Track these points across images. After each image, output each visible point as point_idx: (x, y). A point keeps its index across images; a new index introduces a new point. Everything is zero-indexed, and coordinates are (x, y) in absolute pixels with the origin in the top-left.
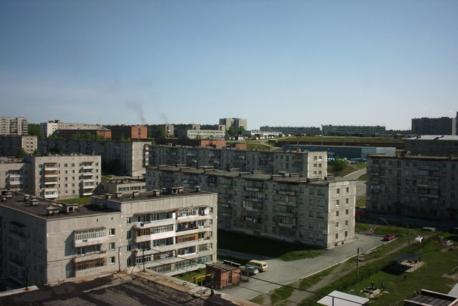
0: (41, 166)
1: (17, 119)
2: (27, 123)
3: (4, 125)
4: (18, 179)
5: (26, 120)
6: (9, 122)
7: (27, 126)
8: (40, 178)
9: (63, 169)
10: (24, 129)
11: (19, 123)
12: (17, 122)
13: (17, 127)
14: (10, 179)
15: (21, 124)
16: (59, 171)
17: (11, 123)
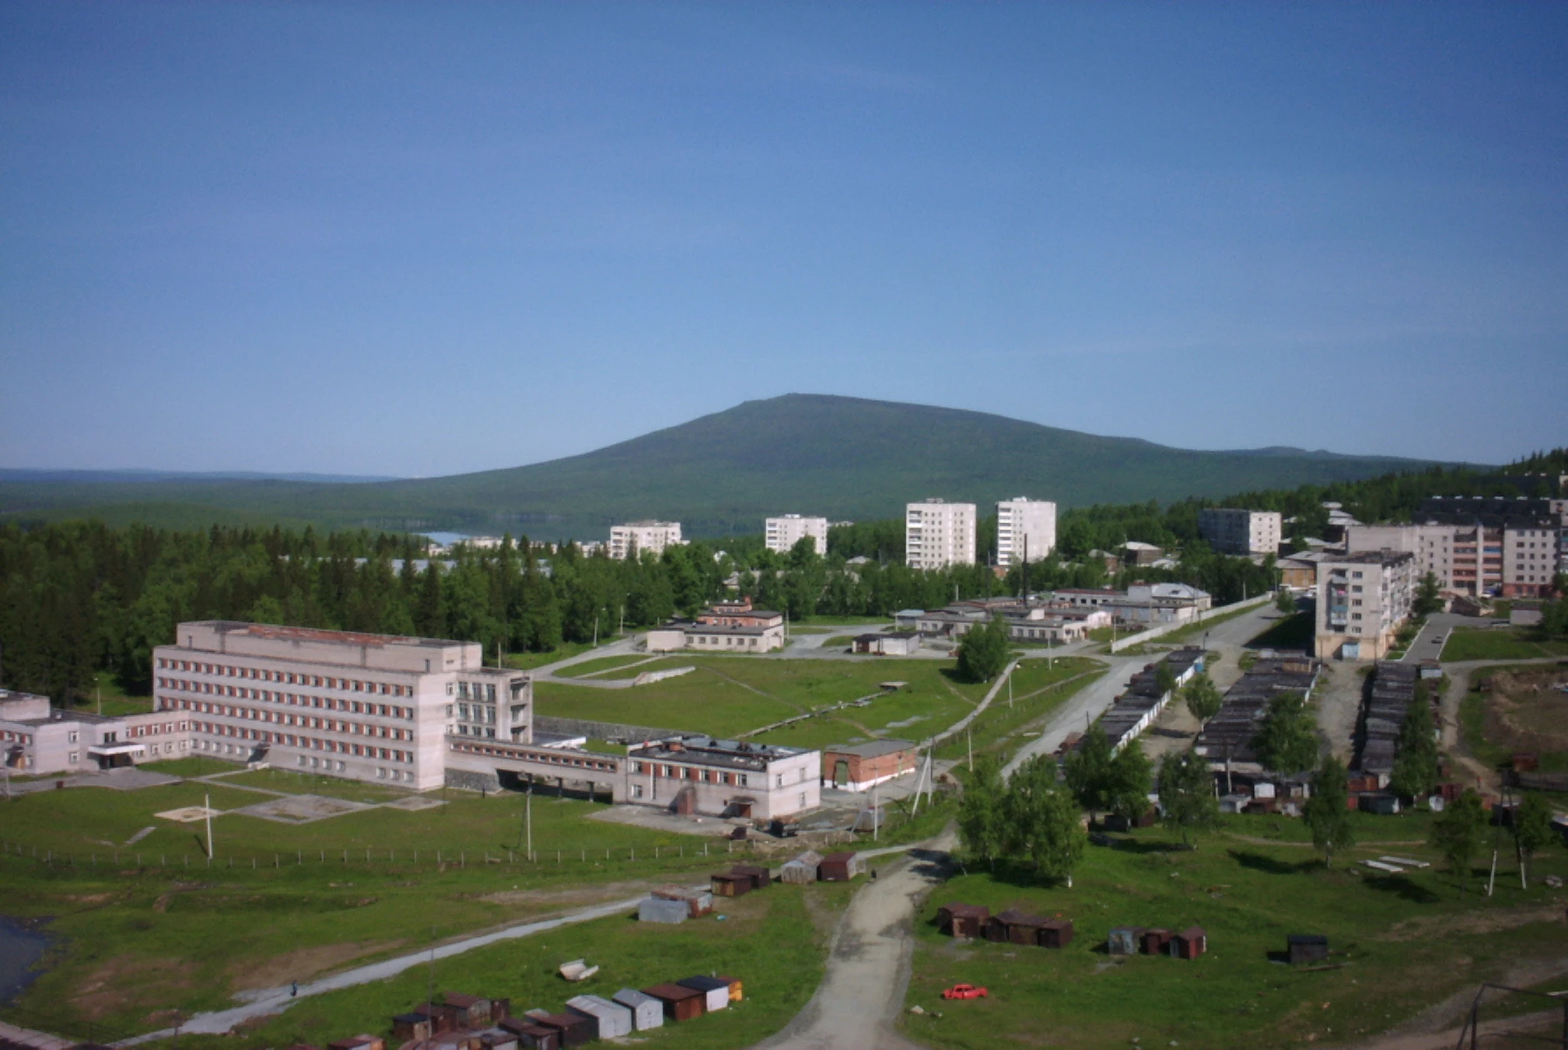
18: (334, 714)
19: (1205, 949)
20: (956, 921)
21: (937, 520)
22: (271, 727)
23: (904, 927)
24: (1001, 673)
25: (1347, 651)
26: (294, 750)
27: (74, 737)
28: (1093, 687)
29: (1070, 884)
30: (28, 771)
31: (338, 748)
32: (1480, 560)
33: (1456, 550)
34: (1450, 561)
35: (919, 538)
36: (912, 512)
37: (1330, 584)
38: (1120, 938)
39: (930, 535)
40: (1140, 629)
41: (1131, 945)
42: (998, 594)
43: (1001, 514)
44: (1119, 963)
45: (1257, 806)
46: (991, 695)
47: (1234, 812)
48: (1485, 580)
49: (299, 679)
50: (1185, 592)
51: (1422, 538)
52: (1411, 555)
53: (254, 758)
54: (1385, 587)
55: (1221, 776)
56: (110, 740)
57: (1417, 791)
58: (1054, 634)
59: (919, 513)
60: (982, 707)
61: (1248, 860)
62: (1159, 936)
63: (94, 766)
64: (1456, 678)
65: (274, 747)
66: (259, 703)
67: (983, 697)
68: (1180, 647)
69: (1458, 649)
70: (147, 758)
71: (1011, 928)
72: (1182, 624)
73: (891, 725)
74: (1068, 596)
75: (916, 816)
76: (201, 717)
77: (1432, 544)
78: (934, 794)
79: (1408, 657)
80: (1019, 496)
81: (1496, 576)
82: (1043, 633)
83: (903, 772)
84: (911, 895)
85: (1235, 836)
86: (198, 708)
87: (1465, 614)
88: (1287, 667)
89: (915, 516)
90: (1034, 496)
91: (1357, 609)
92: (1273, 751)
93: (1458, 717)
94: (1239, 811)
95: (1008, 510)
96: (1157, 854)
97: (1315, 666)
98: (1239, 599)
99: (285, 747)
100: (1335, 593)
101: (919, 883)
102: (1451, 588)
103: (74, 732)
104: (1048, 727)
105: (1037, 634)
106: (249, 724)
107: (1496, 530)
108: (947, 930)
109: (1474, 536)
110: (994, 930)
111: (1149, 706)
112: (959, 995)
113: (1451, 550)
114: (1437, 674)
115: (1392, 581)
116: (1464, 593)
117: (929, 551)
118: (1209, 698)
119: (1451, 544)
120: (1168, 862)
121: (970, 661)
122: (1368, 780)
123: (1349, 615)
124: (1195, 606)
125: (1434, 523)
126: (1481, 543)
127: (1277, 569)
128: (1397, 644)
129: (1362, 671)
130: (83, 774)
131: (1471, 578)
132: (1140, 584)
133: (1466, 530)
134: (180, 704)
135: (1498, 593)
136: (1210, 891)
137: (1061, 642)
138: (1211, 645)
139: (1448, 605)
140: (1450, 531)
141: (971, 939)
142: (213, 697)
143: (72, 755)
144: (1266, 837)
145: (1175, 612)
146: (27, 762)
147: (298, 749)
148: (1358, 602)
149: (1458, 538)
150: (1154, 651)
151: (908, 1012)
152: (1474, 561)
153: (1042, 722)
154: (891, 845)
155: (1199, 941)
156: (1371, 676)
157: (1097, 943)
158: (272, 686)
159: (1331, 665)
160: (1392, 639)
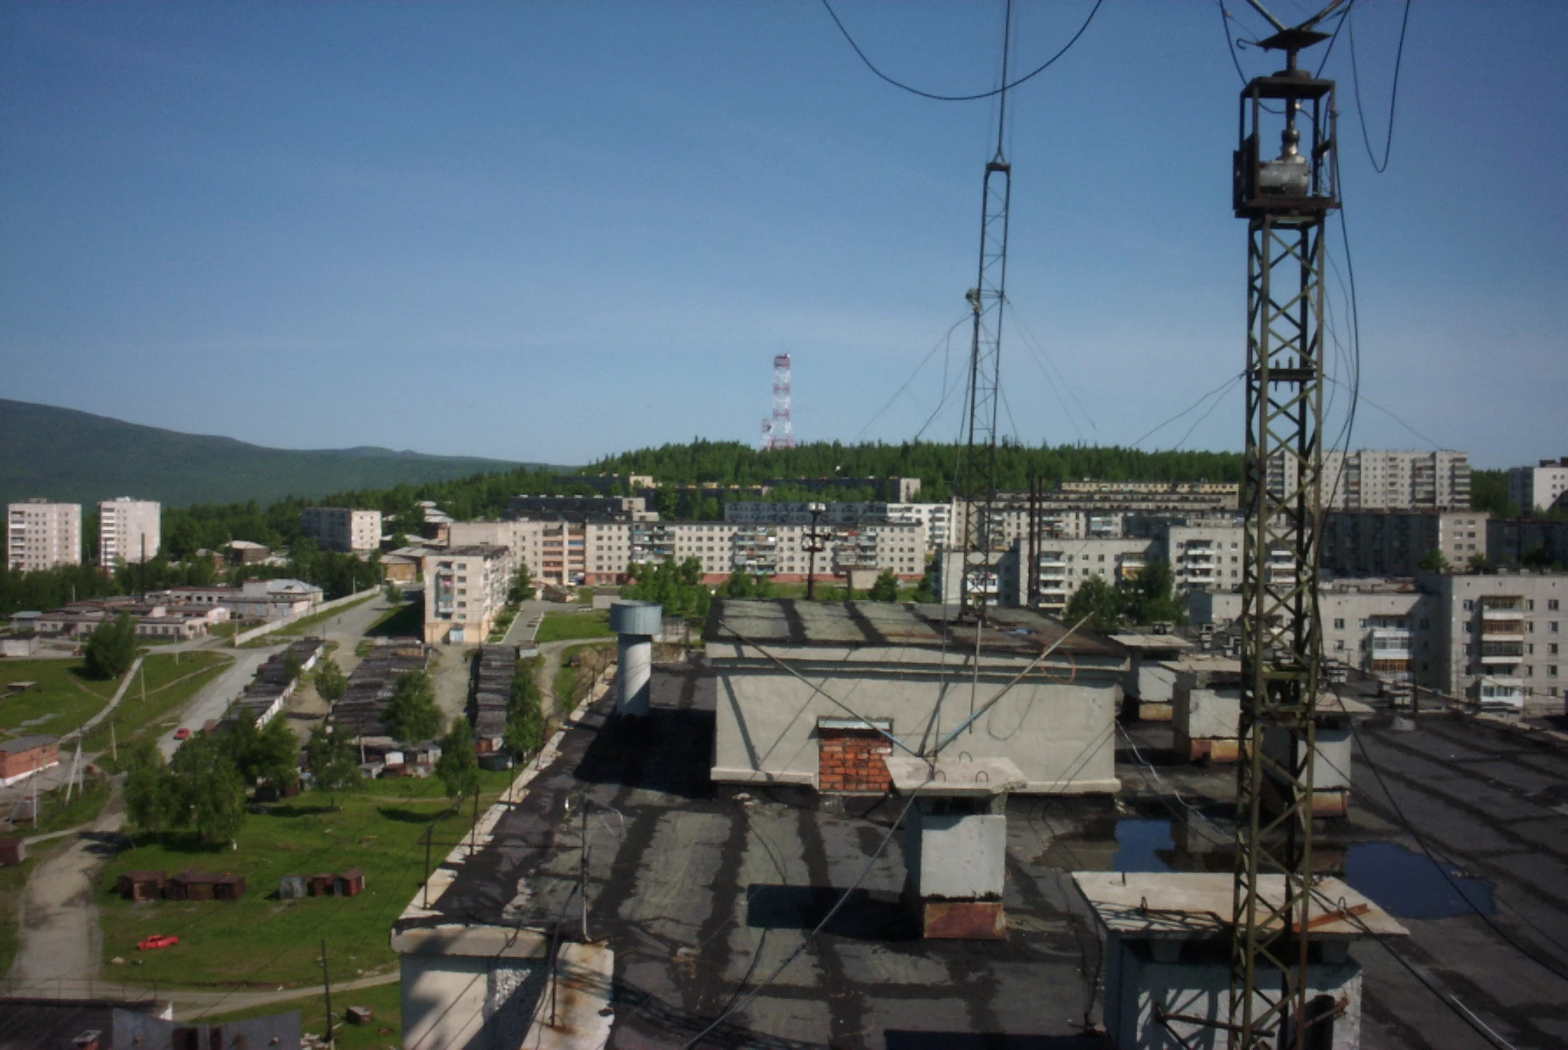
0: (1470, 605)
1: (1433, 456)
2: (1467, 467)
3: (1391, 476)
4: (1399, 642)
5: (1464, 460)
6: (1407, 466)
7: (1467, 480)
8: (1468, 641)
9: (1542, 618)
10: (1458, 489)
11: (1442, 469)
12: (1433, 468)
13: (1434, 484)
14: (1374, 641)
15: (1447, 473)
16: (1531, 625)
17: (1416, 471)
19: (364, 887)
20: (136, 886)
21: (40, 519)
23: (84, 897)
24: (129, 669)
25: (453, 636)
28: (222, 678)
29: (235, 847)
32: (566, 553)
33: (545, 544)
34: (540, 553)
35: (22, 539)
36: (14, 513)
37: (438, 576)
38: (290, 884)
39: (33, 536)
40: (258, 623)
41: (300, 890)
42: (114, 593)
43: (104, 514)
44: (290, 905)
45: (390, 771)
46: (122, 690)
47: (370, 778)
48: (570, 571)
50: (299, 587)
51: (515, 533)
52: (506, 548)
54: (486, 577)
55: (357, 749)
57: (527, 748)
58: (177, 630)
59: (21, 513)
60: (115, 701)
61: (393, 814)
62: (324, 879)
64: (550, 656)
67: (113, 693)
68: (301, 638)
69: (551, 630)
71: (189, 886)
72: (298, 617)
73: (25, 723)
74: (184, 594)
75: (71, 802)
77: (524, 539)
78: (84, 783)
79: (508, 639)
80: (123, 496)
81: (580, 566)
82: (166, 630)
83: (47, 766)
84: (85, 871)
85: (375, 798)
87: (554, 600)
88: (402, 652)
89: (18, 517)
90: (138, 496)
91: (462, 598)
92: (400, 723)
93: (554, 689)
94: (374, 776)
95: (111, 510)
96: (307, 816)
97: (426, 650)
98: (349, 593)
100: (442, 583)
101: (91, 860)
102: (540, 578)
104: (183, 717)
105: (160, 631)
107: (579, 526)
108: (128, 895)
109: (559, 531)
110: (175, 890)
111: (278, 693)
112: (153, 944)
113: (540, 544)
114: (533, 653)
115: (492, 572)
116: (552, 582)
117: (33, 553)
118: (336, 682)
119: (540, 538)
120: (320, 821)
121: (99, 658)
122: (484, 744)
123: (455, 604)
124: (307, 601)
125: (526, 519)
126: (566, 537)
127: (381, 564)
128: (497, 629)
129: (467, 654)
131: (558, 569)
132: (255, 581)
133: (554, 525)
135: (582, 582)
136: (360, 842)
137: (183, 638)
138: (330, 636)
139: (539, 594)
140: (539, 526)
141: (152, 901)
144: (401, 796)
145: (291, 606)
148: (463, 592)
149: (546, 533)
150: (276, 643)
151: (108, 963)
152: (560, 553)
153: (177, 712)
154: (52, 830)
155: (359, 880)
156: (477, 657)
157: (268, 893)
159: (441, 650)
160: (492, 624)
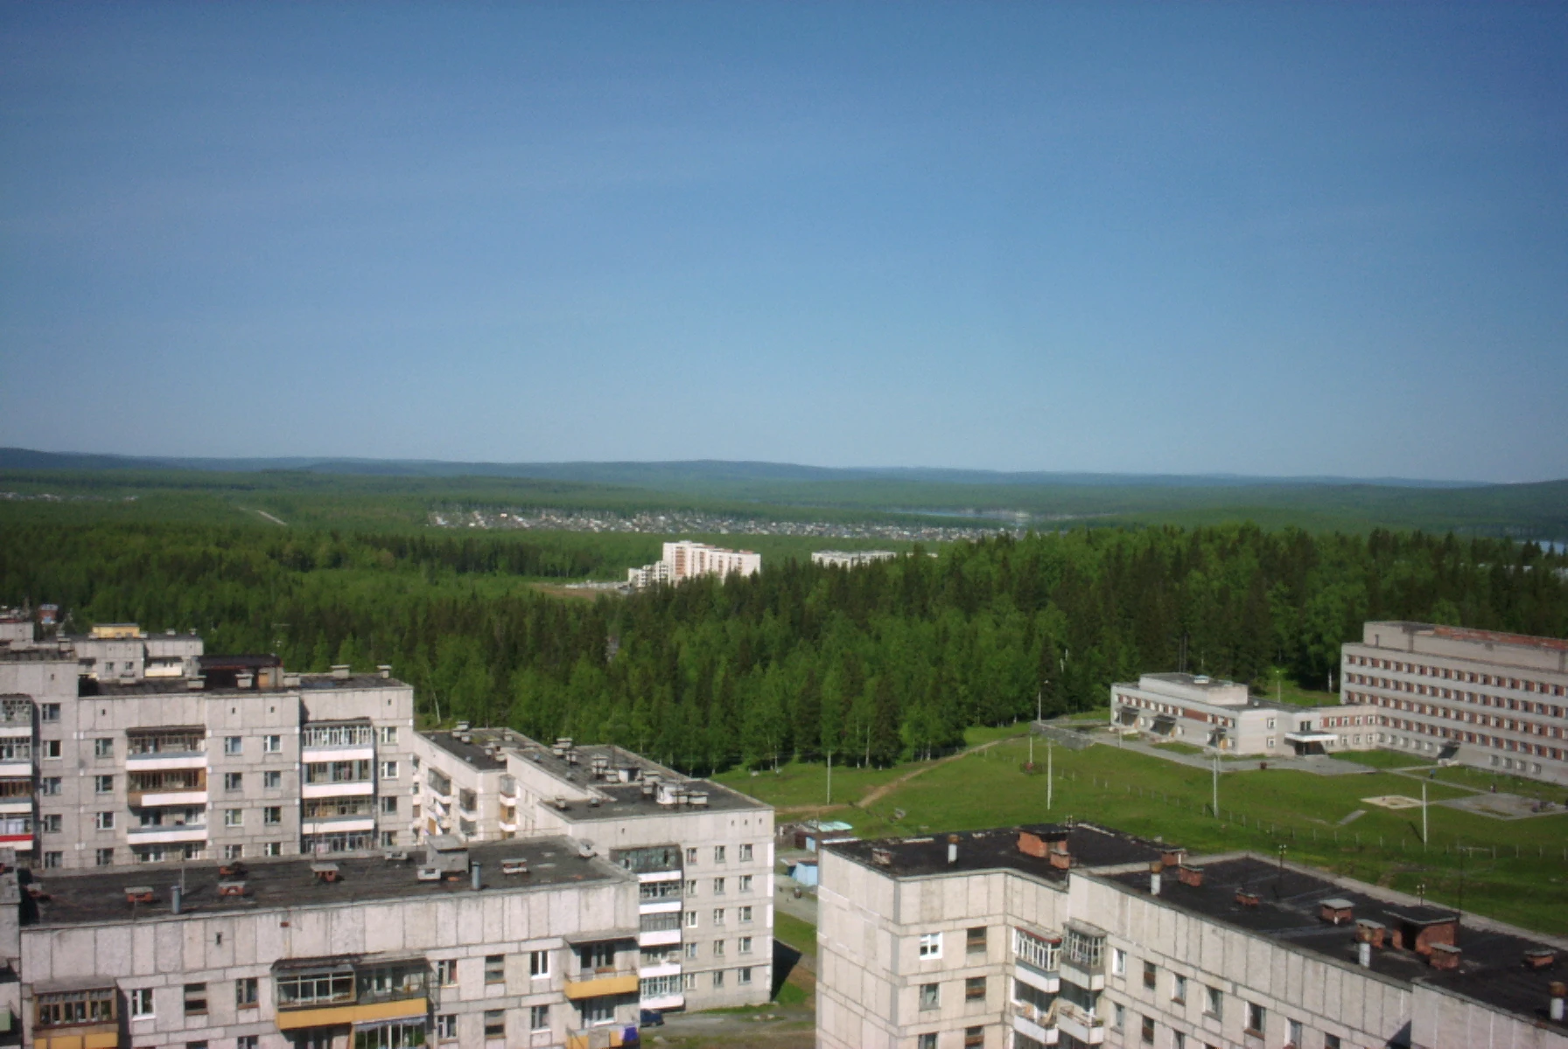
18: (1530, 717)
22: (1463, 726)
26: (1485, 749)
27: (1272, 724)
30: (1230, 752)
31: (1534, 751)
49: (1494, 681)
53: (1444, 755)
56: (1306, 728)
63: (1290, 751)
65: (1464, 746)
66: (1451, 702)
70: (1338, 748)
76: (1389, 712)
86: (1386, 703)
99: (1476, 746)
103: (1272, 719)
106: (1438, 721)
130: (1279, 757)
134: (1368, 699)
142: (1402, 694)
143: (1270, 740)
146: (1229, 743)
147: (1490, 749)
158: (1464, 686)
